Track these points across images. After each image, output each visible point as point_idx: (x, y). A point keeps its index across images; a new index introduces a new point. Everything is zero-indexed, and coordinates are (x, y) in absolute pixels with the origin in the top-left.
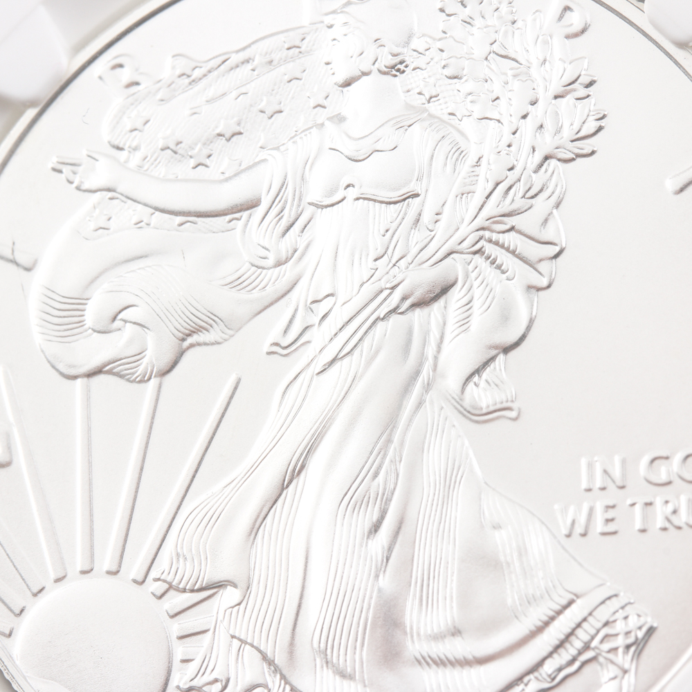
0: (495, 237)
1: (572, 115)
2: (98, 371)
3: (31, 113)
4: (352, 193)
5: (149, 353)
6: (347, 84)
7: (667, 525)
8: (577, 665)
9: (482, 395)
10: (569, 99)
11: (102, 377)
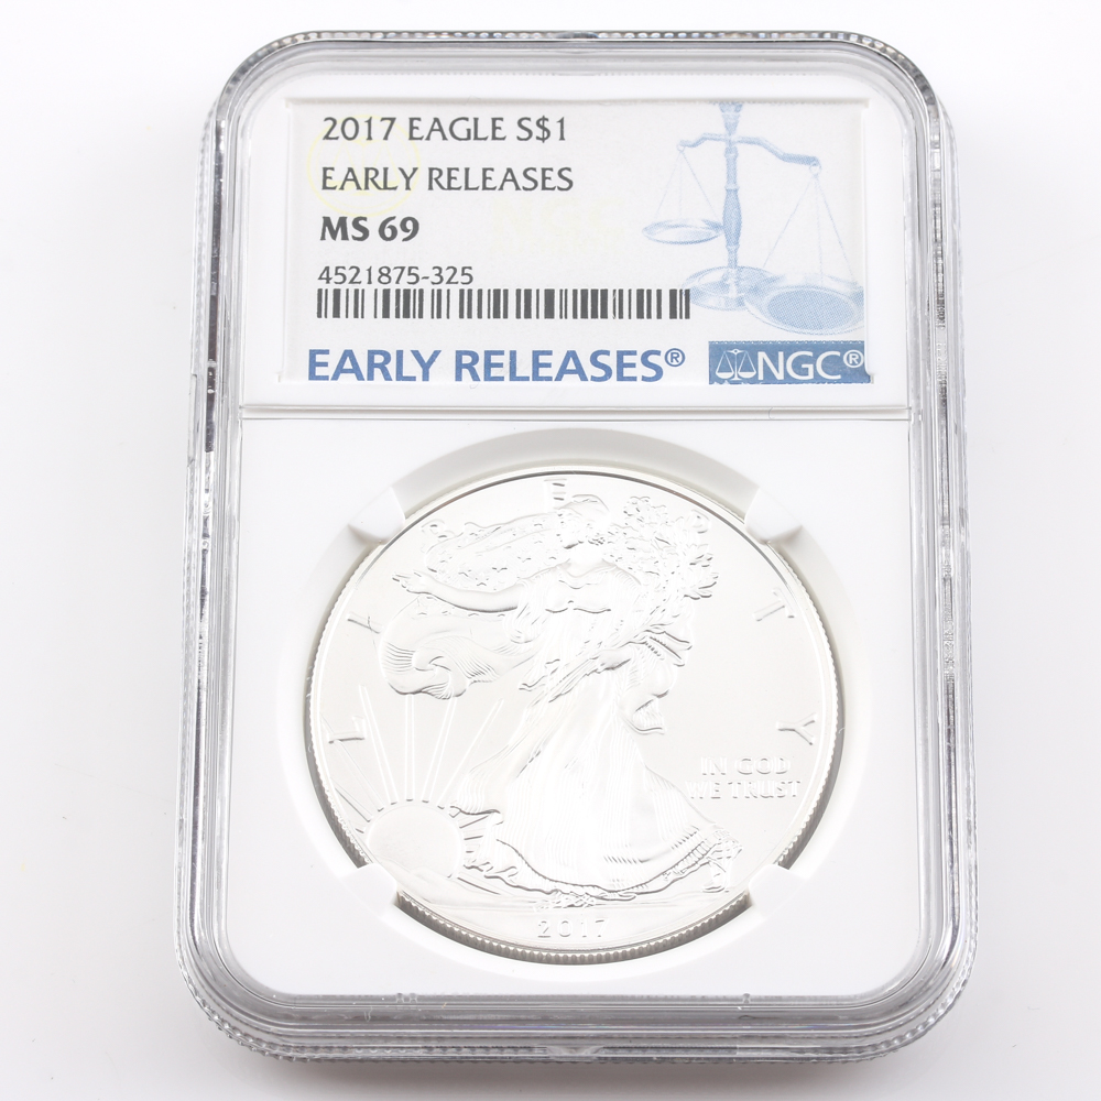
0: (654, 636)
1: (700, 577)
2: (420, 691)
3: (381, 547)
4: (572, 606)
5: (449, 683)
6: (569, 547)
7: (749, 795)
8: (697, 866)
9: (643, 719)
10: (699, 565)
11: (420, 694)
